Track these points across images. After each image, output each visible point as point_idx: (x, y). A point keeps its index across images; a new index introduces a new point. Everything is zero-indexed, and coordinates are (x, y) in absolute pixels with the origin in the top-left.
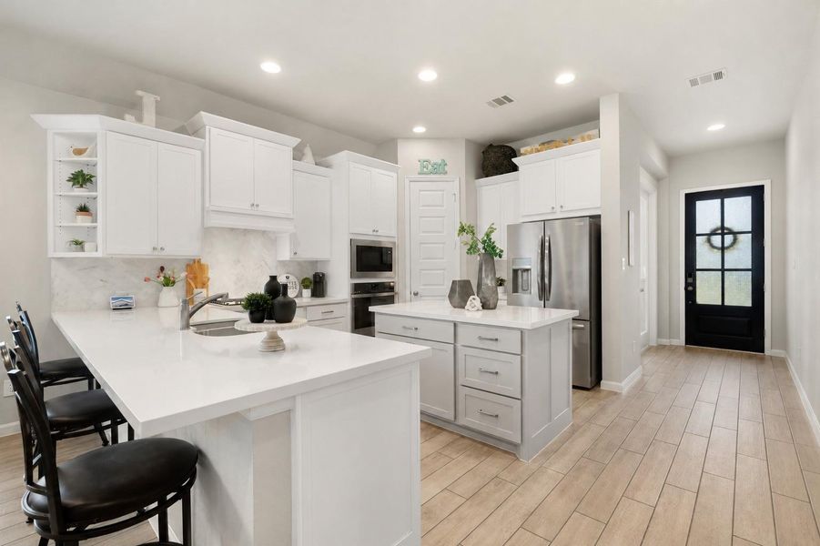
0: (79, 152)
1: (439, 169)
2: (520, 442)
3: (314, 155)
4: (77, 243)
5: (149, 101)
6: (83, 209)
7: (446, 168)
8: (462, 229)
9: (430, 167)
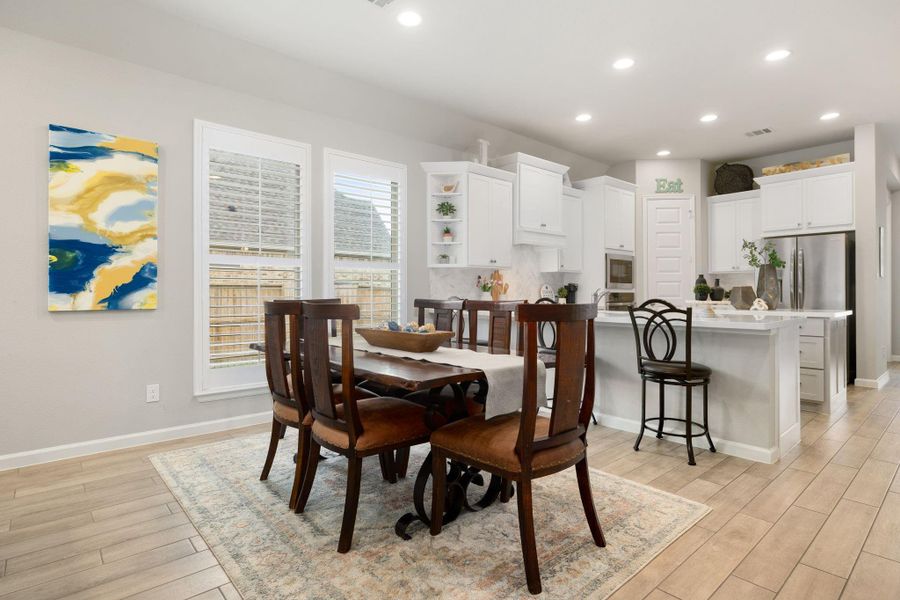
0: (448, 189)
1: (676, 187)
2: (822, 400)
3: (571, 180)
4: (444, 257)
5: (484, 145)
6: (447, 232)
7: (682, 187)
8: (745, 245)
9: (667, 186)
